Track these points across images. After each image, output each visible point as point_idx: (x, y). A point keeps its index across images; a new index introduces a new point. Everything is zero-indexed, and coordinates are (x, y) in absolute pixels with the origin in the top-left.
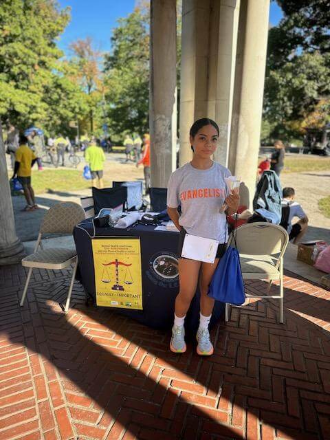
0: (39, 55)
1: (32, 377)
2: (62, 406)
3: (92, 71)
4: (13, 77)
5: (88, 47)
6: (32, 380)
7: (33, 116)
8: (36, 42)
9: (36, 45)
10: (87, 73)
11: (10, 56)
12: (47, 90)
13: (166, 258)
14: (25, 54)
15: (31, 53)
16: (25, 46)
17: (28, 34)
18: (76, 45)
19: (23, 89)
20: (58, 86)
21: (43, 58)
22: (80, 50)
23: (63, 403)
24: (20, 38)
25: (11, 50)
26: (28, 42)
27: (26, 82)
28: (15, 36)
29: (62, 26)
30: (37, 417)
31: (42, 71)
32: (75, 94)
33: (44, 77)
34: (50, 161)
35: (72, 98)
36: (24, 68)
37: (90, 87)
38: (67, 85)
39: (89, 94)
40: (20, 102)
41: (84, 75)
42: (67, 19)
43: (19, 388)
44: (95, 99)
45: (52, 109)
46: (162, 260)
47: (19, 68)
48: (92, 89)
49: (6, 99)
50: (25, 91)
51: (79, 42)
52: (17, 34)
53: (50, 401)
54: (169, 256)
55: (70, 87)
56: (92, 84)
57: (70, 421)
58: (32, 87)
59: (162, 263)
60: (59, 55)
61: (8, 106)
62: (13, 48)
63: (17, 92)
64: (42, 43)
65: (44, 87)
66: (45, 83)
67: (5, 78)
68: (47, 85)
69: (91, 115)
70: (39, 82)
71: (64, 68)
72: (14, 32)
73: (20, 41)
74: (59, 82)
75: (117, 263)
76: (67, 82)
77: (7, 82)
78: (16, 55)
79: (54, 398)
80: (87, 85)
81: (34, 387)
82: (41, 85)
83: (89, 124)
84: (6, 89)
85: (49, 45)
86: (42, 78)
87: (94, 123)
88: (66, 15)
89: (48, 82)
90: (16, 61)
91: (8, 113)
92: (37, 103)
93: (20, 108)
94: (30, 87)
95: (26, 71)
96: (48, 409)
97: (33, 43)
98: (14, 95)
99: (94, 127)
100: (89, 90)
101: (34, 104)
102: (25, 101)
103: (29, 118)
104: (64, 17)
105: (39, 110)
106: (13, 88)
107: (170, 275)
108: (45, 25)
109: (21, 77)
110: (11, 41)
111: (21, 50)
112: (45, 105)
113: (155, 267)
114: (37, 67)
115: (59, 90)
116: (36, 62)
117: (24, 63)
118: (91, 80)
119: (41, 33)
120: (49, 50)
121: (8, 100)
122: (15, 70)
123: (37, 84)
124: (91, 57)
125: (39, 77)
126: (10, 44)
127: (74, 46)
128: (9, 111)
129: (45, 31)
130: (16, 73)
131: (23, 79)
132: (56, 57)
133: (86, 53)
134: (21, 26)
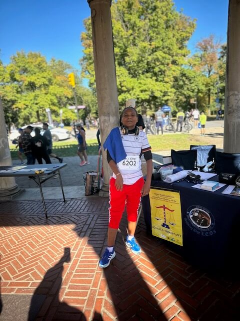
0: (173, 56)
1: (96, 272)
2: (102, 297)
3: (212, 60)
4: (155, 74)
5: (210, 43)
6: (95, 273)
7: (166, 98)
8: (171, 48)
9: (171, 50)
10: (208, 62)
11: (154, 61)
12: (176, 79)
13: (199, 211)
14: (163, 58)
15: (167, 56)
16: (164, 53)
17: (166, 44)
18: (201, 44)
19: (161, 81)
20: (183, 75)
21: (175, 58)
22: (204, 47)
23: (103, 295)
24: (161, 48)
25: (155, 57)
26: (166, 50)
27: (163, 76)
28: (158, 47)
29: (189, 33)
30: (86, 298)
31: (173, 67)
32: (196, 79)
33: (174, 71)
34: (171, 129)
35: (193, 83)
36: (162, 67)
37: (210, 72)
38: (190, 73)
39: (209, 77)
40: (158, 90)
41: (206, 63)
42: (194, 27)
43: (86, 276)
44: (213, 81)
45: (179, 92)
46: (196, 211)
47: (159, 68)
48: (211, 73)
49: (149, 89)
50: (161, 83)
51: (203, 41)
52: (159, 46)
53: (98, 291)
54: (201, 210)
55: (191, 75)
56: (211, 70)
57: (102, 309)
58: (166, 79)
59: (196, 214)
60: (186, 54)
61: (150, 93)
62: (156, 55)
63: (156, 84)
64: (175, 48)
65: (174, 77)
66: (175, 74)
67: (150, 76)
68: (176, 76)
69: (209, 92)
70: (171, 75)
71: (189, 62)
72: (157, 45)
73: (161, 50)
74: (184, 73)
75: (164, 208)
76: (190, 72)
77: (151, 78)
78: (158, 59)
79: (100, 290)
80: (208, 70)
81: (93, 279)
82: (172, 76)
83: (207, 99)
84: (150, 83)
85: (180, 48)
86: (173, 71)
87: (211, 98)
88: (193, 24)
89: (177, 74)
90: (158, 63)
91: (151, 98)
92: (168, 89)
93: (158, 94)
94: (165, 79)
95: (163, 69)
96: (94, 295)
97: (169, 49)
98: (154, 86)
99: (211, 101)
100: (209, 74)
101: (166, 90)
102: (160, 89)
103: (162, 100)
104: (192, 26)
105: (169, 94)
106: (154, 81)
107: (202, 225)
108: (178, 36)
109: (160, 73)
110: (156, 51)
111: (161, 56)
112: (174, 90)
113: (191, 216)
114: (170, 65)
115: (184, 78)
116: (170, 62)
117: (163, 64)
118: (211, 66)
119: (175, 41)
120: (180, 51)
121: (150, 90)
122: (156, 70)
123: (170, 76)
124: (212, 49)
125: (171, 72)
126: (155, 53)
127: (200, 44)
128: (150, 96)
129: (177, 39)
130: (157, 72)
131: (161, 74)
132: (184, 56)
133: (209, 47)
134: (162, 40)
